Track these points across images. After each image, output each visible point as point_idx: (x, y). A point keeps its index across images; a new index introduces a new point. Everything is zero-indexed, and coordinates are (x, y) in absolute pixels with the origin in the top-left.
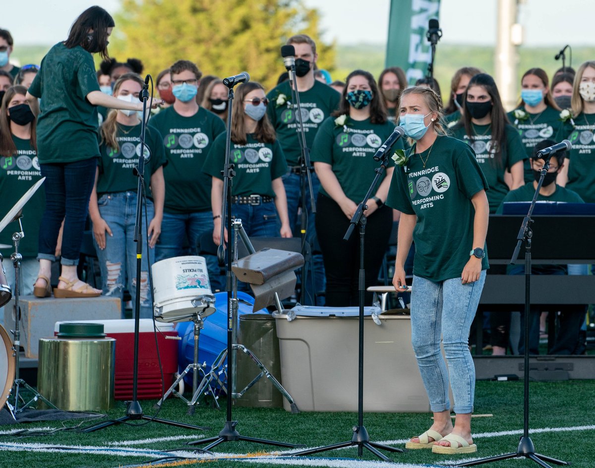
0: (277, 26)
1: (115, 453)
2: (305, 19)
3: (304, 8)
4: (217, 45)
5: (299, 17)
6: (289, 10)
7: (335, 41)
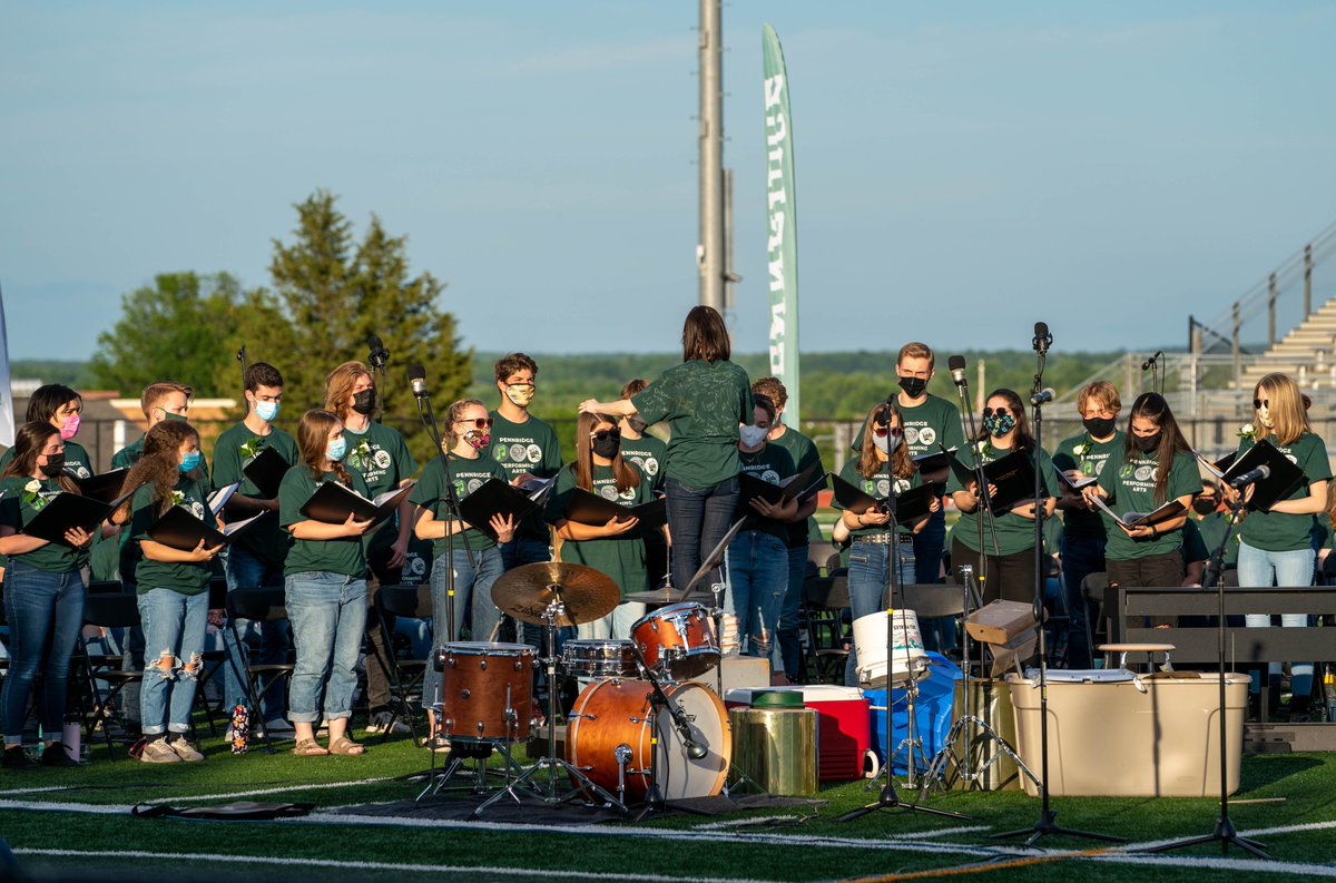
0: (405, 335)
1: (915, 848)
2: (435, 328)
3: (436, 315)
4: (336, 359)
5: (429, 326)
6: (419, 317)
7: (471, 351)
